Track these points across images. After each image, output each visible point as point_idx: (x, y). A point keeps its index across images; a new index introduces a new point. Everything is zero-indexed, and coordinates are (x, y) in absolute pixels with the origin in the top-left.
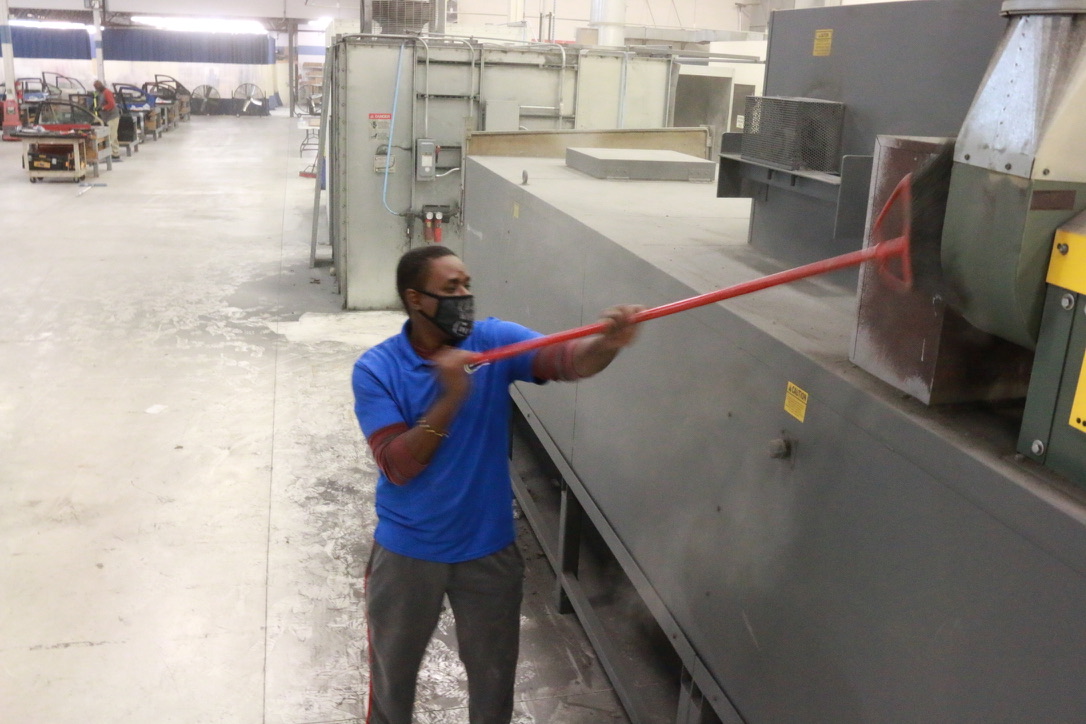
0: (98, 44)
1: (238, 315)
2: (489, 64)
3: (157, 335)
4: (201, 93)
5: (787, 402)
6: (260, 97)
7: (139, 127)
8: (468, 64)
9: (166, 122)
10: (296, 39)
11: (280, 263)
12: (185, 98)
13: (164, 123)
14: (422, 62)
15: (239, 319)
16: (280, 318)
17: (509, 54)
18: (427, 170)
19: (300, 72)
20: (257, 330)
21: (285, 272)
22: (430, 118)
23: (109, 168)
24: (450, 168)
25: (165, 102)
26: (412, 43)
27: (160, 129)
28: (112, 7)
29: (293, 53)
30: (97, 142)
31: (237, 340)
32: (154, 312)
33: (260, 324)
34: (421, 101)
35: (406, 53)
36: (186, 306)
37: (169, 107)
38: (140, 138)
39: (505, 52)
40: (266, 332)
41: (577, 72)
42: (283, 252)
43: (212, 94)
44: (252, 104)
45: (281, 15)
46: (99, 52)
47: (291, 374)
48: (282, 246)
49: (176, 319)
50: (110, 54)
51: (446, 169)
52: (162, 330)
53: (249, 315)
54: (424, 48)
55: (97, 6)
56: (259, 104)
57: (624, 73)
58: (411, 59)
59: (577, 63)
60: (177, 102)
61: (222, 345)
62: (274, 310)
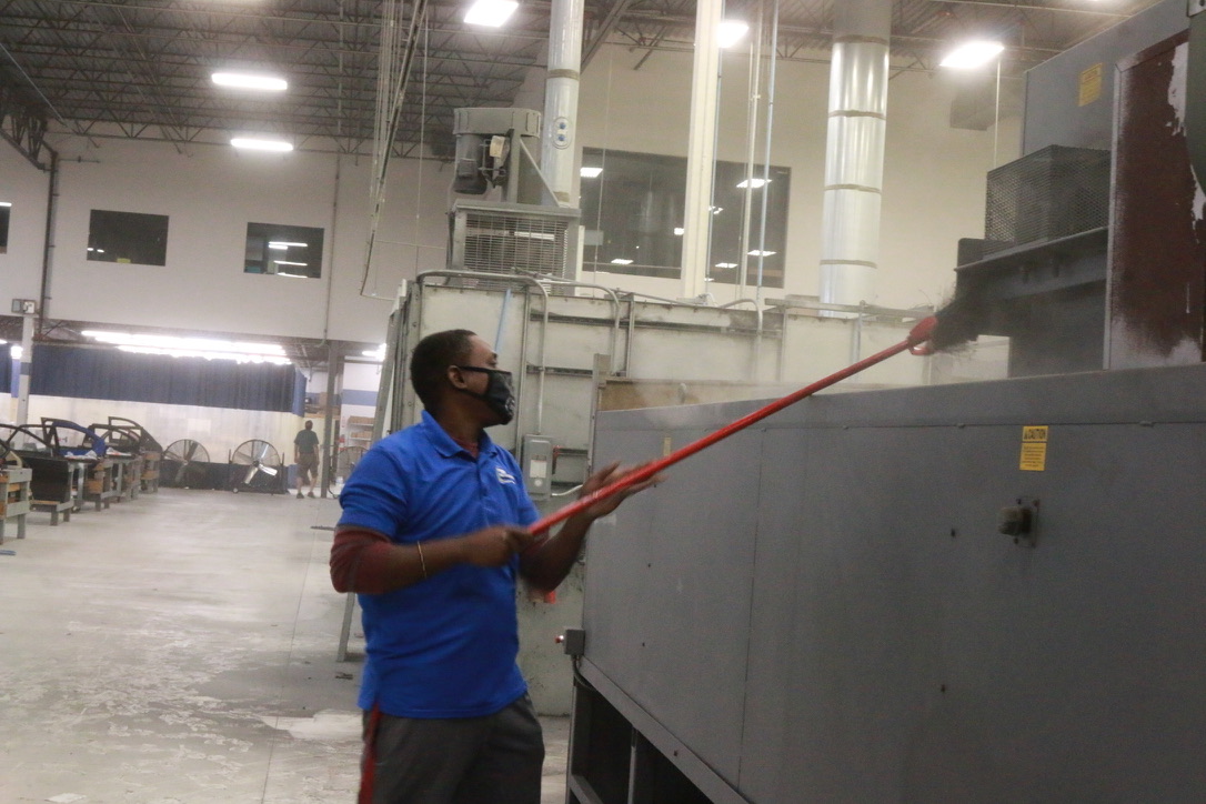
0: (24, 368)
1: (214, 706)
2: (642, 325)
3: (79, 719)
4: (180, 452)
5: (1023, 457)
6: (275, 463)
7: (76, 488)
8: (609, 323)
9: (119, 487)
10: (340, 382)
11: (289, 653)
12: (154, 457)
13: (115, 488)
14: (537, 317)
15: (213, 709)
16: (280, 713)
17: (674, 311)
18: (538, 483)
19: (342, 431)
20: (242, 723)
21: (297, 664)
22: (545, 405)
23: (21, 535)
24: (574, 485)
25: (120, 454)
26: (525, 289)
27: (110, 493)
28: (56, 311)
29: (333, 402)
30: (9, 489)
31: (209, 732)
32: (75, 694)
33: (249, 717)
34: (533, 379)
35: (514, 304)
36: (130, 690)
37: (127, 462)
38: (76, 503)
39: (668, 307)
40: (260, 726)
41: (781, 341)
42: (295, 642)
43: (198, 457)
44: (260, 473)
45: (320, 336)
46: (23, 381)
47: (293, 773)
48: (293, 635)
49: (110, 703)
50: (41, 386)
51: (566, 485)
52: (86, 713)
53: (231, 707)
54: (541, 296)
55: (31, 310)
56: (273, 472)
57: (856, 343)
58: (521, 313)
59: (781, 328)
60: (140, 458)
61: (183, 735)
62: (273, 703)
